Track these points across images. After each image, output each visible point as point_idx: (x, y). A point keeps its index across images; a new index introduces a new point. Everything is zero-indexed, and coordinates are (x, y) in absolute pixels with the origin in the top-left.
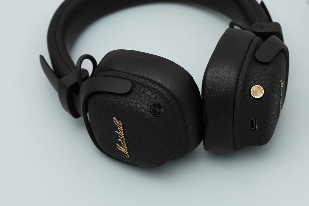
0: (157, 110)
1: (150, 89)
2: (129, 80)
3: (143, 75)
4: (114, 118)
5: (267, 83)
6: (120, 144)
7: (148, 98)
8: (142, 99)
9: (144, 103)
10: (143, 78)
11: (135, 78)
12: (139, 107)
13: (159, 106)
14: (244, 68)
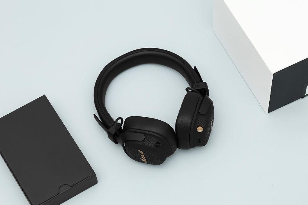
0: (158, 145)
1: (153, 136)
2: (142, 133)
3: (148, 130)
4: (139, 150)
5: (204, 125)
6: (142, 158)
7: (153, 140)
8: (151, 141)
9: (152, 144)
10: (148, 131)
11: (145, 132)
12: (150, 145)
13: (159, 143)
14: (194, 119)
